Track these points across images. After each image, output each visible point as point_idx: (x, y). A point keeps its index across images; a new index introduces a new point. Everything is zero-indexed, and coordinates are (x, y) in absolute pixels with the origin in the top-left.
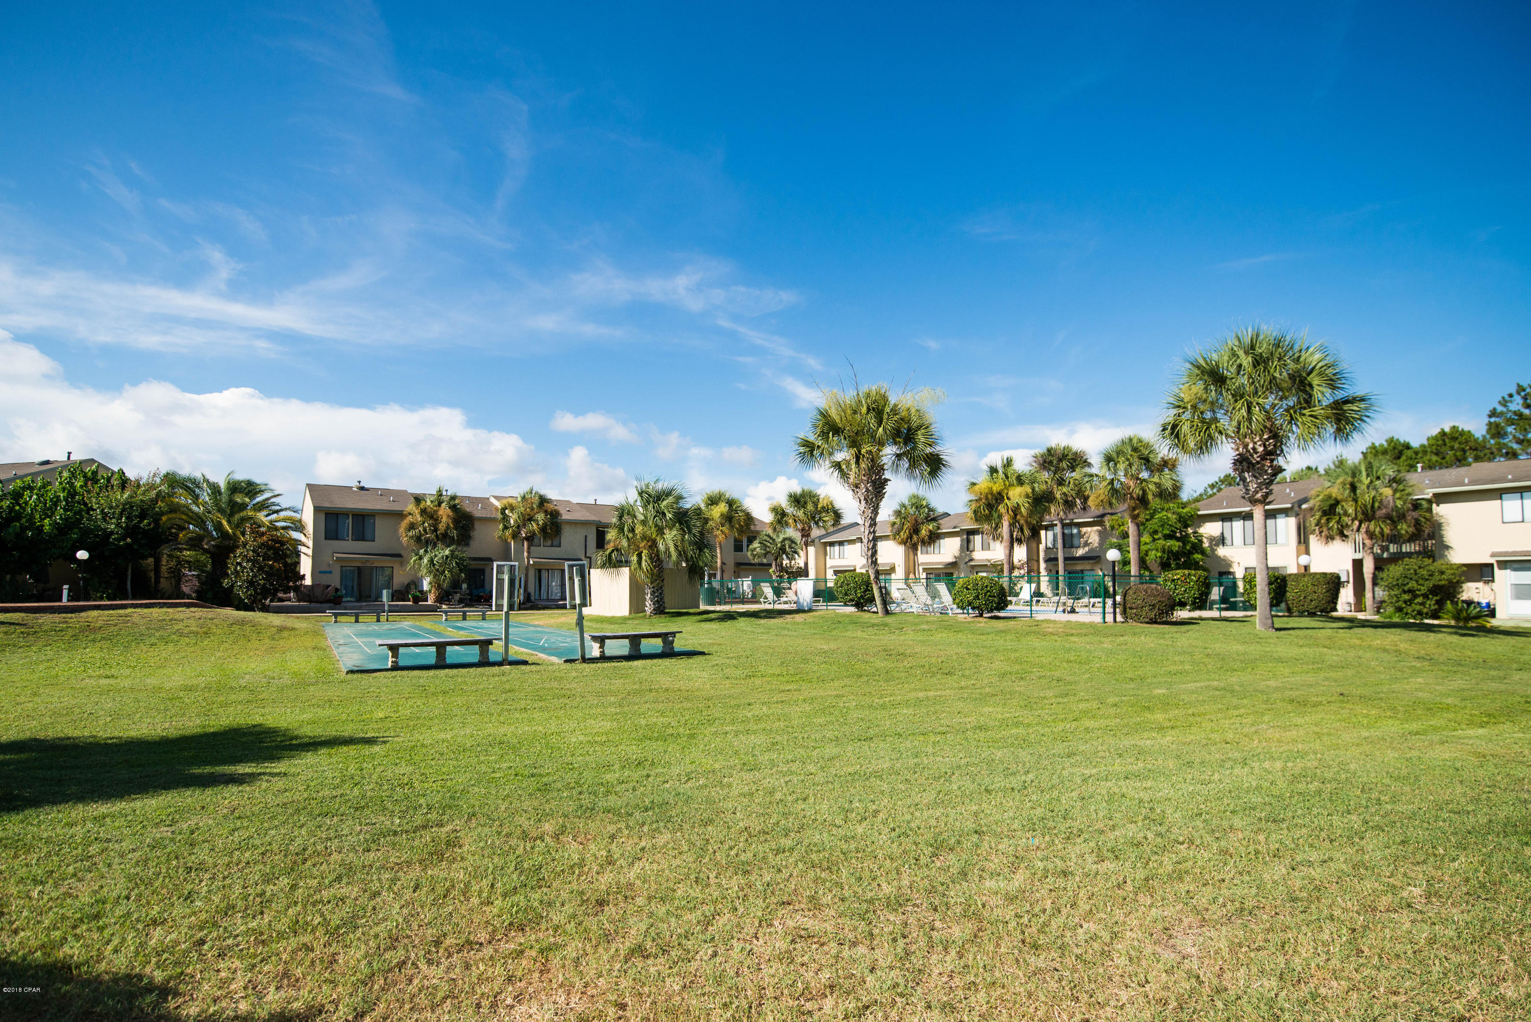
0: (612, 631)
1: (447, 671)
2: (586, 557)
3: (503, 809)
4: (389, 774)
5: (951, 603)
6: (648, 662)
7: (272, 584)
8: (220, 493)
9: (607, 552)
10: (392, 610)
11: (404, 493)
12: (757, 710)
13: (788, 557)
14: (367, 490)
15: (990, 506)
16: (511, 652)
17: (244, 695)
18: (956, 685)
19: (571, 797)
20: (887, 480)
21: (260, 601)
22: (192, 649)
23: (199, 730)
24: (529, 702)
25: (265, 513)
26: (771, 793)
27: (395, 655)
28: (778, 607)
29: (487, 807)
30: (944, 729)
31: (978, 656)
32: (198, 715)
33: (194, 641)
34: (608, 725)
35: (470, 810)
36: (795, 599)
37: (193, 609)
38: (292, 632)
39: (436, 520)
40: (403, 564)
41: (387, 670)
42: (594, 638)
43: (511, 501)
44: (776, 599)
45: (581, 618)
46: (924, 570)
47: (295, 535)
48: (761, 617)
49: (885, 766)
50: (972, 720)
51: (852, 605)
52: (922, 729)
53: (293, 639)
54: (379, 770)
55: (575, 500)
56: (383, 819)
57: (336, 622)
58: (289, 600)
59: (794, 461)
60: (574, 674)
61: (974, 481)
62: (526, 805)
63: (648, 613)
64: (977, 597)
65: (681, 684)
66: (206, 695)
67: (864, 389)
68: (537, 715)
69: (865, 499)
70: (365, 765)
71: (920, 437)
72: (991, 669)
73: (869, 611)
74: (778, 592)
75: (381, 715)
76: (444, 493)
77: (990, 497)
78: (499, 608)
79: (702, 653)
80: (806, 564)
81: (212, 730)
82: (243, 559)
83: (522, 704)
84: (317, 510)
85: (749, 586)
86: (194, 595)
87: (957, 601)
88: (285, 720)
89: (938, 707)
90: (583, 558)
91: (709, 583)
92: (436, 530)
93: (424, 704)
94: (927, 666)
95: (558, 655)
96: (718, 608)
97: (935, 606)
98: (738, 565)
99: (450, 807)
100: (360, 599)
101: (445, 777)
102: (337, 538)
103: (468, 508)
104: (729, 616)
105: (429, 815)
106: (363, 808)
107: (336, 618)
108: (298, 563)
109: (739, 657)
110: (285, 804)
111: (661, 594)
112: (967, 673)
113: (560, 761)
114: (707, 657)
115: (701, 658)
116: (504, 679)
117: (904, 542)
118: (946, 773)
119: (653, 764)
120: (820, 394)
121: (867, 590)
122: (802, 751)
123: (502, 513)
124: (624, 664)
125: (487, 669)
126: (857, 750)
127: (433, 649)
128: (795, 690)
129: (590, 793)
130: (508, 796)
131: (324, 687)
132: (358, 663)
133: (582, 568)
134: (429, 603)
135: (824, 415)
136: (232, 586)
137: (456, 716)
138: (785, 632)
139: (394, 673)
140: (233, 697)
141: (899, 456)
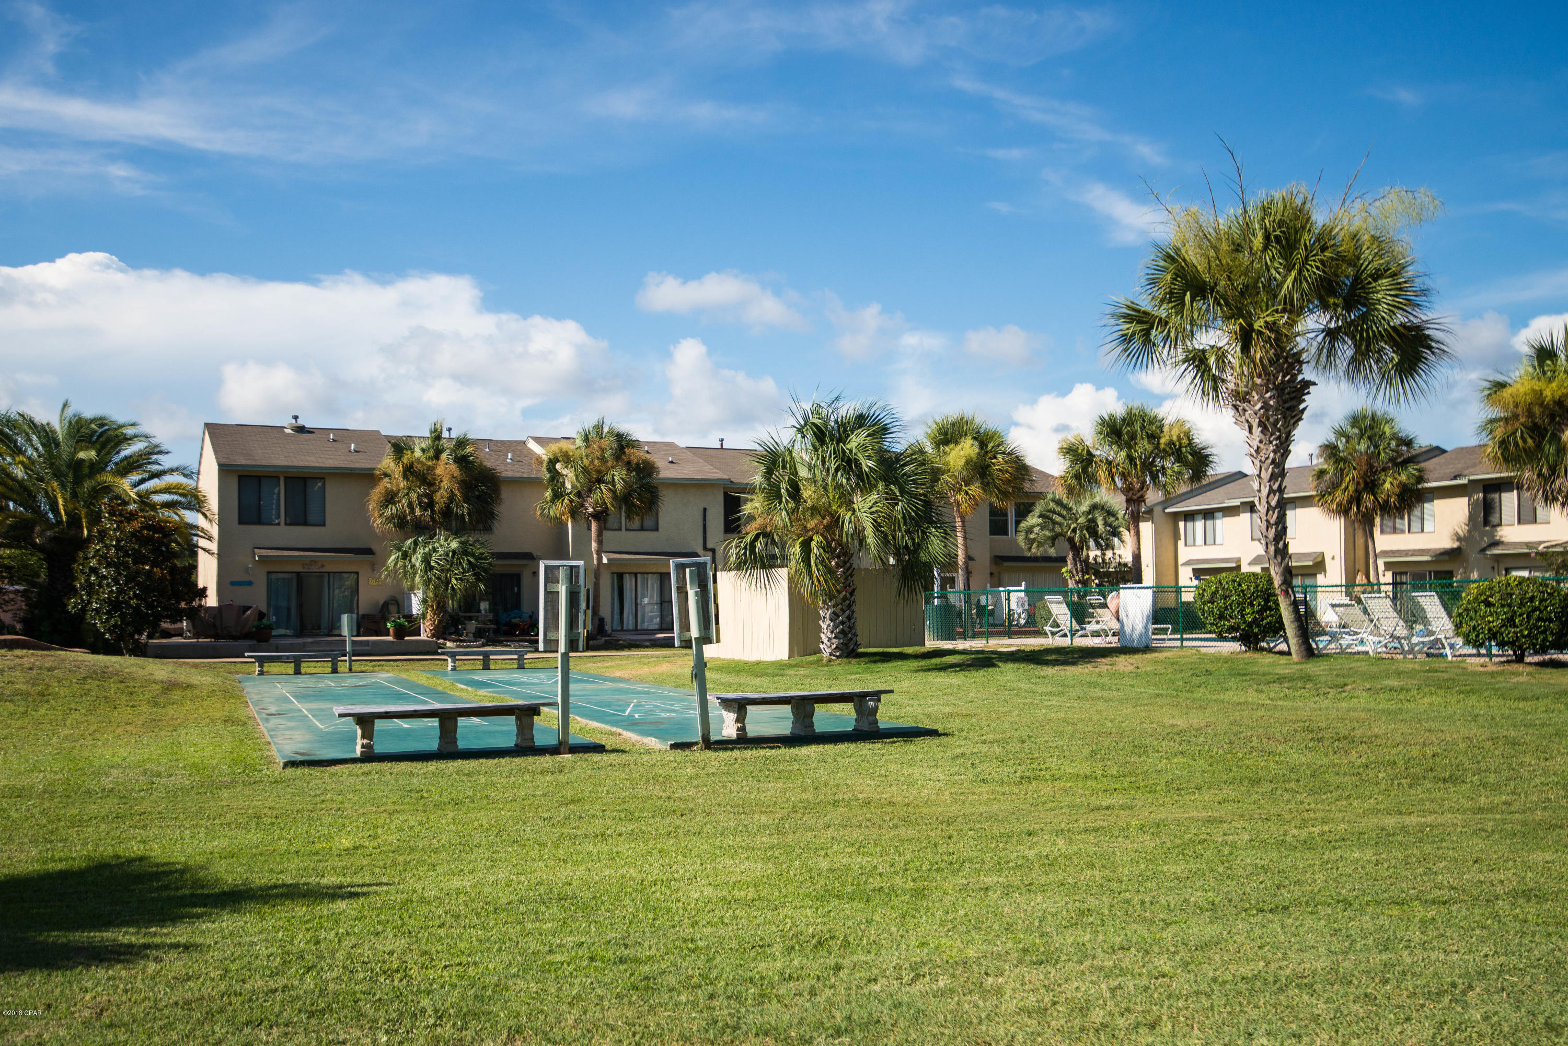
0: (757, 688)
1: (459, 763)
2: (705, 548)
3: (571, 1021)
4: (366, 952)
5: (1450, 633)
6: (830, 749)
7: (149, 606)
8: (57, 445)
9: (748, 539)
10: (360, 651)
11: (374, 435)
12: (1048, 845)
13: (1098, 545)
14: (310, 431)
15: (1536, 430)
16: (573, 728)
17: (110, 805)
18: (1468, 804)
19: (694, 1004)
20: (1307, 384)
21: (132, 636)
22: (19, 723)
23: (37, 867)
24: (609, 822)
25: (135, 477)
26: (1084, 1010)
27: (368, 733)
28: (1080, 642)
29: (541, 1017)
30: (1445, 894)
31: (1515, 743)
32: (34, 841)
33: (22, 709)
34: (757, 868)
35: (511, 1022)
36: (1115, 626)
37: (18, 652)
38: (188, 692)
39: (430, 484)
40: (375, 566)
41: (354, 761)
42: (726, 703)
43: (565, 445)
44: (1076, 626)
45: (701, 665)
46: (1388, 566)
47: (191, 517)
48: (1047, 663)
49: (1319, 965)
50: (1507, 877)
51: (1234, 639)
52: (1394, 892)
53: (189, 705)
54: (348, 943)
55: (683, 442)
56: (358, 1033)
57: (261, 673)
58: (180, 634)
59: (1111, 353)
60: (690, 771)
61: (1501, 378)
62: (612, 1016)
63: (826, 655)
64: (1510, 622)
65: (892, 793)
66: (46, 805)
67: (1257, 198)
68: (625, 847)
69: (1261, 424)
70: (323, 934)
71: (1382, 292)
72: (1545, 772)
73: (1270, 651)
74: (1080, 613)
75: (347, 843)
76: (445, 434)
77: (1537, 410)
78: (551, 646)
79: (933, 733)
80: (1137, 557)
81: (59, 866)
82: (99, 562)
83: (597, 826)
84: (225, 470)
85: (1020, 601)
86: (19, 627)
87: (1465, 629)
88: (183, 851)
89: (1428, 848)
90: (700, 551)
91: (943, 596)
92: (431, 505)
93: (421, 824)
94: (1401, 763)
95: (659, 734)
96: (961, 645)
97: (1415, 640)
98: (999, 560)
99: (476, 1016)
100: (301, 632)
101: (464, 959)
102: (259, 522)
103: (490, 461)
104: (985, 661)
105: (439, 1030)
106: (322, 1012)
107: (261, 666)
108: (194, 567)
109: (1006, 741)
110: (188, 1003)
111: (849, 618)
112: (1492, 778)
113: (671, 934)
114: (943, 739)
115: (929, 741)
116: (562, 778)
117: (1343, 510)
118: (1454, 985)
119: (846, 944)
120: (1163, 216)
121: (1266, 608)
122: (1142, 930)
123: (549, 470)
124: (784, 752)
125: (531, 759)
126: (1258, 931)
127: (434, 723)
128: (1122, 808)
129: (729, 998)
130: (578, 997)
131: (246, 792)
132: (303, 747)
133: (701, 567)
134: (423, 637)
135: (1172, 258)
136: (84, 610)
137: (477, 846)
138: (1098, 692)
139: (367, 767)
140: (92, 809)
141: (1332, 335)
